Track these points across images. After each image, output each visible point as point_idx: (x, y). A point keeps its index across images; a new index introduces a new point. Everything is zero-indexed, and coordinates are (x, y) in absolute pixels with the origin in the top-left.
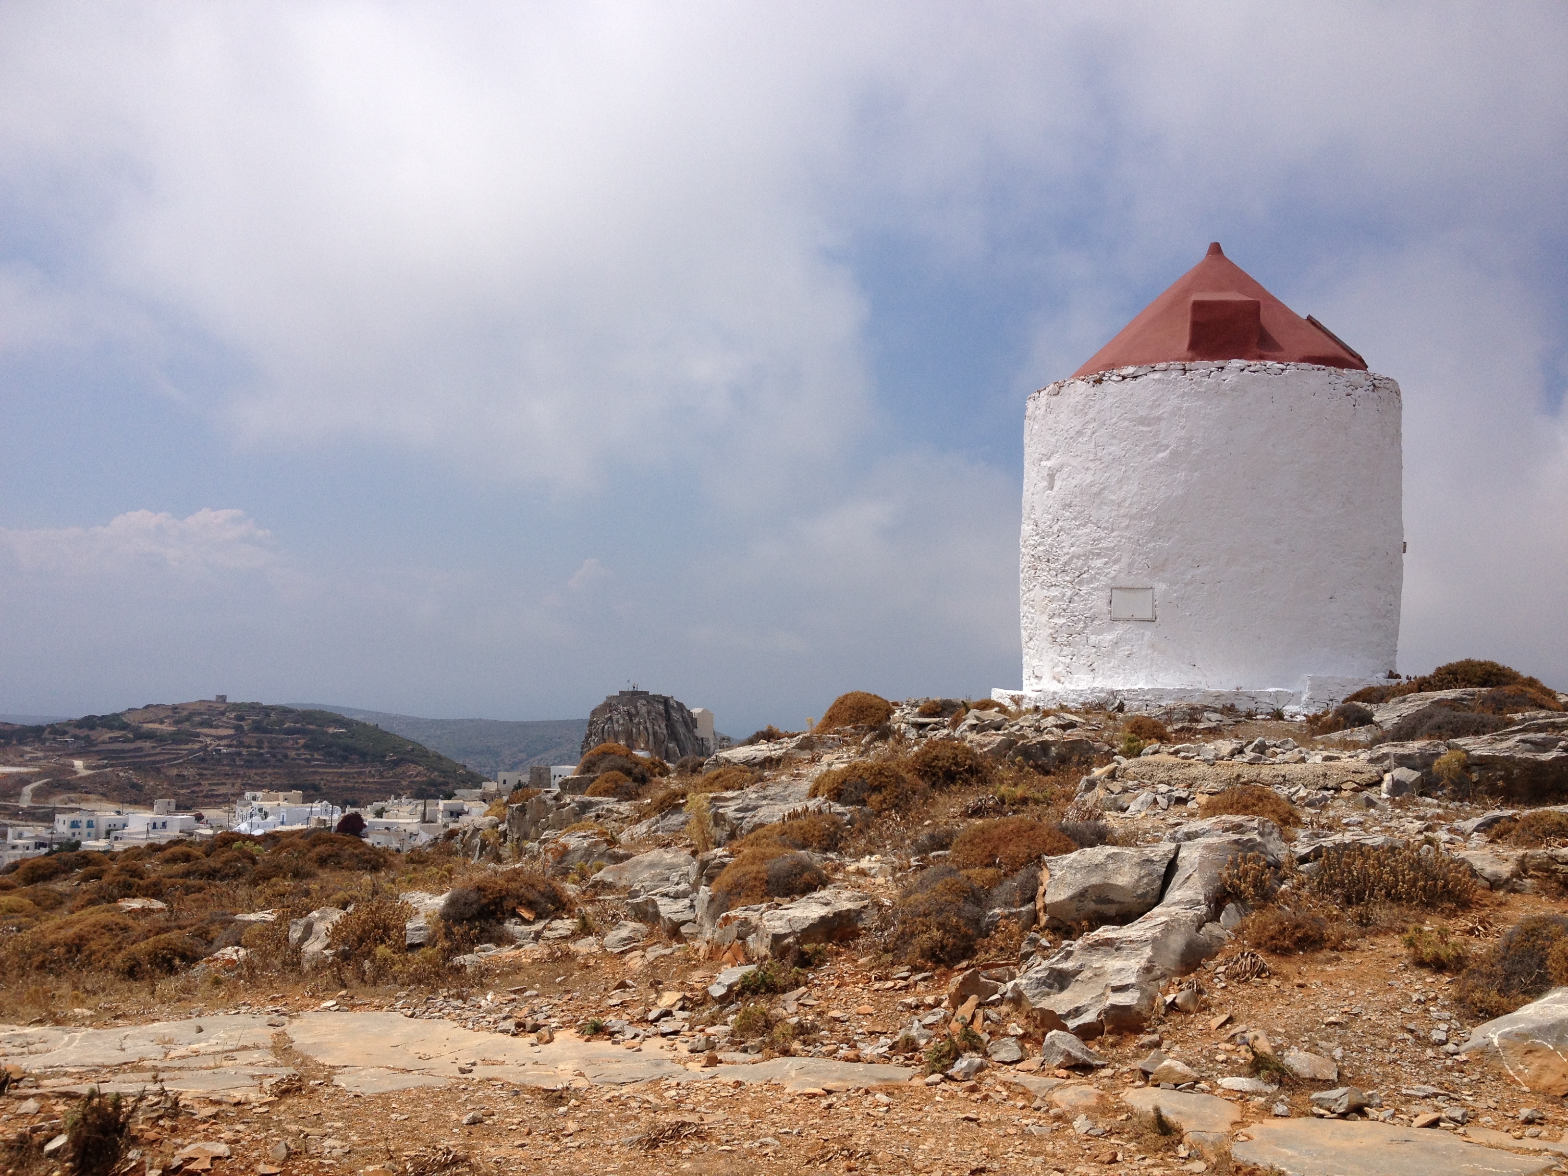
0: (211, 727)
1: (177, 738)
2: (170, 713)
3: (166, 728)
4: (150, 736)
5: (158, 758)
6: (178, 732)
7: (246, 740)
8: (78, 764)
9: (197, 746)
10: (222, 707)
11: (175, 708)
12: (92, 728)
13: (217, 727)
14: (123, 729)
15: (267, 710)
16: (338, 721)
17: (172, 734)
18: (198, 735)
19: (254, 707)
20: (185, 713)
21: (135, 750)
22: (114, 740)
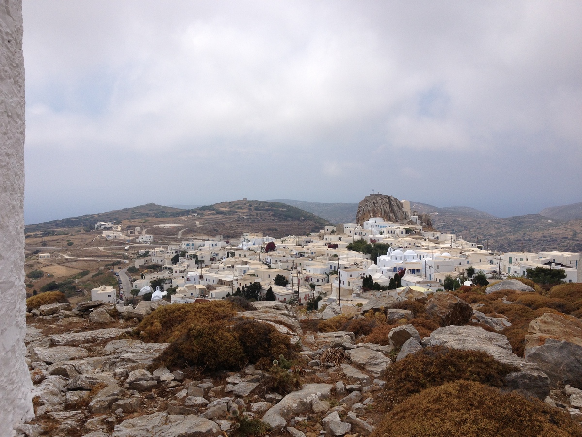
0: (241, 209)
1: (229, 213)
2: (228, 204)
3: (227, 210)
4: (222, 213)
5: (224, 220)
6: (231, 211)
7: (253, 213)
8: (197, 223)
9: (236, 216)
10: (245, 202)
11: (230, 203)
12: (204, 210)
13: (243, 209)
14: (213, 210)
15: (259, 203)
16: (283, 206)
17: (229, 212)
18: (236, 212)
19: (255, 202)
20: (233, 205)
21: (217, 217)
22: (209, 214)
